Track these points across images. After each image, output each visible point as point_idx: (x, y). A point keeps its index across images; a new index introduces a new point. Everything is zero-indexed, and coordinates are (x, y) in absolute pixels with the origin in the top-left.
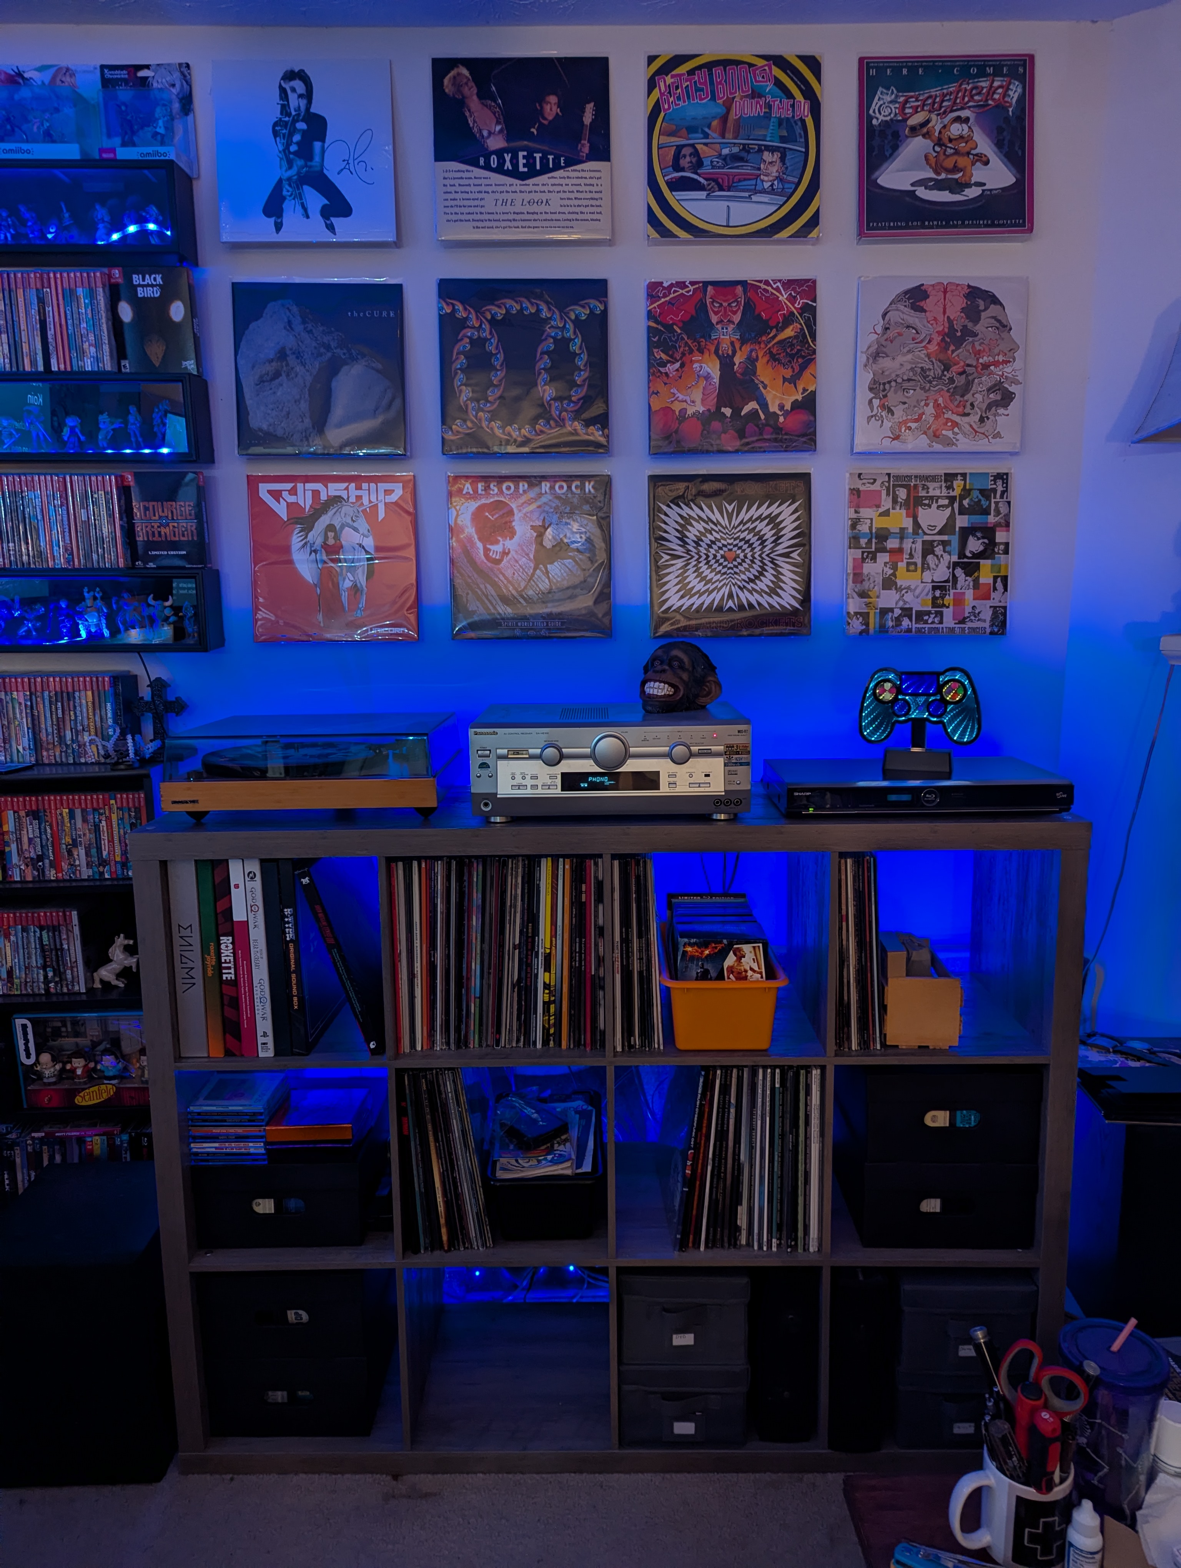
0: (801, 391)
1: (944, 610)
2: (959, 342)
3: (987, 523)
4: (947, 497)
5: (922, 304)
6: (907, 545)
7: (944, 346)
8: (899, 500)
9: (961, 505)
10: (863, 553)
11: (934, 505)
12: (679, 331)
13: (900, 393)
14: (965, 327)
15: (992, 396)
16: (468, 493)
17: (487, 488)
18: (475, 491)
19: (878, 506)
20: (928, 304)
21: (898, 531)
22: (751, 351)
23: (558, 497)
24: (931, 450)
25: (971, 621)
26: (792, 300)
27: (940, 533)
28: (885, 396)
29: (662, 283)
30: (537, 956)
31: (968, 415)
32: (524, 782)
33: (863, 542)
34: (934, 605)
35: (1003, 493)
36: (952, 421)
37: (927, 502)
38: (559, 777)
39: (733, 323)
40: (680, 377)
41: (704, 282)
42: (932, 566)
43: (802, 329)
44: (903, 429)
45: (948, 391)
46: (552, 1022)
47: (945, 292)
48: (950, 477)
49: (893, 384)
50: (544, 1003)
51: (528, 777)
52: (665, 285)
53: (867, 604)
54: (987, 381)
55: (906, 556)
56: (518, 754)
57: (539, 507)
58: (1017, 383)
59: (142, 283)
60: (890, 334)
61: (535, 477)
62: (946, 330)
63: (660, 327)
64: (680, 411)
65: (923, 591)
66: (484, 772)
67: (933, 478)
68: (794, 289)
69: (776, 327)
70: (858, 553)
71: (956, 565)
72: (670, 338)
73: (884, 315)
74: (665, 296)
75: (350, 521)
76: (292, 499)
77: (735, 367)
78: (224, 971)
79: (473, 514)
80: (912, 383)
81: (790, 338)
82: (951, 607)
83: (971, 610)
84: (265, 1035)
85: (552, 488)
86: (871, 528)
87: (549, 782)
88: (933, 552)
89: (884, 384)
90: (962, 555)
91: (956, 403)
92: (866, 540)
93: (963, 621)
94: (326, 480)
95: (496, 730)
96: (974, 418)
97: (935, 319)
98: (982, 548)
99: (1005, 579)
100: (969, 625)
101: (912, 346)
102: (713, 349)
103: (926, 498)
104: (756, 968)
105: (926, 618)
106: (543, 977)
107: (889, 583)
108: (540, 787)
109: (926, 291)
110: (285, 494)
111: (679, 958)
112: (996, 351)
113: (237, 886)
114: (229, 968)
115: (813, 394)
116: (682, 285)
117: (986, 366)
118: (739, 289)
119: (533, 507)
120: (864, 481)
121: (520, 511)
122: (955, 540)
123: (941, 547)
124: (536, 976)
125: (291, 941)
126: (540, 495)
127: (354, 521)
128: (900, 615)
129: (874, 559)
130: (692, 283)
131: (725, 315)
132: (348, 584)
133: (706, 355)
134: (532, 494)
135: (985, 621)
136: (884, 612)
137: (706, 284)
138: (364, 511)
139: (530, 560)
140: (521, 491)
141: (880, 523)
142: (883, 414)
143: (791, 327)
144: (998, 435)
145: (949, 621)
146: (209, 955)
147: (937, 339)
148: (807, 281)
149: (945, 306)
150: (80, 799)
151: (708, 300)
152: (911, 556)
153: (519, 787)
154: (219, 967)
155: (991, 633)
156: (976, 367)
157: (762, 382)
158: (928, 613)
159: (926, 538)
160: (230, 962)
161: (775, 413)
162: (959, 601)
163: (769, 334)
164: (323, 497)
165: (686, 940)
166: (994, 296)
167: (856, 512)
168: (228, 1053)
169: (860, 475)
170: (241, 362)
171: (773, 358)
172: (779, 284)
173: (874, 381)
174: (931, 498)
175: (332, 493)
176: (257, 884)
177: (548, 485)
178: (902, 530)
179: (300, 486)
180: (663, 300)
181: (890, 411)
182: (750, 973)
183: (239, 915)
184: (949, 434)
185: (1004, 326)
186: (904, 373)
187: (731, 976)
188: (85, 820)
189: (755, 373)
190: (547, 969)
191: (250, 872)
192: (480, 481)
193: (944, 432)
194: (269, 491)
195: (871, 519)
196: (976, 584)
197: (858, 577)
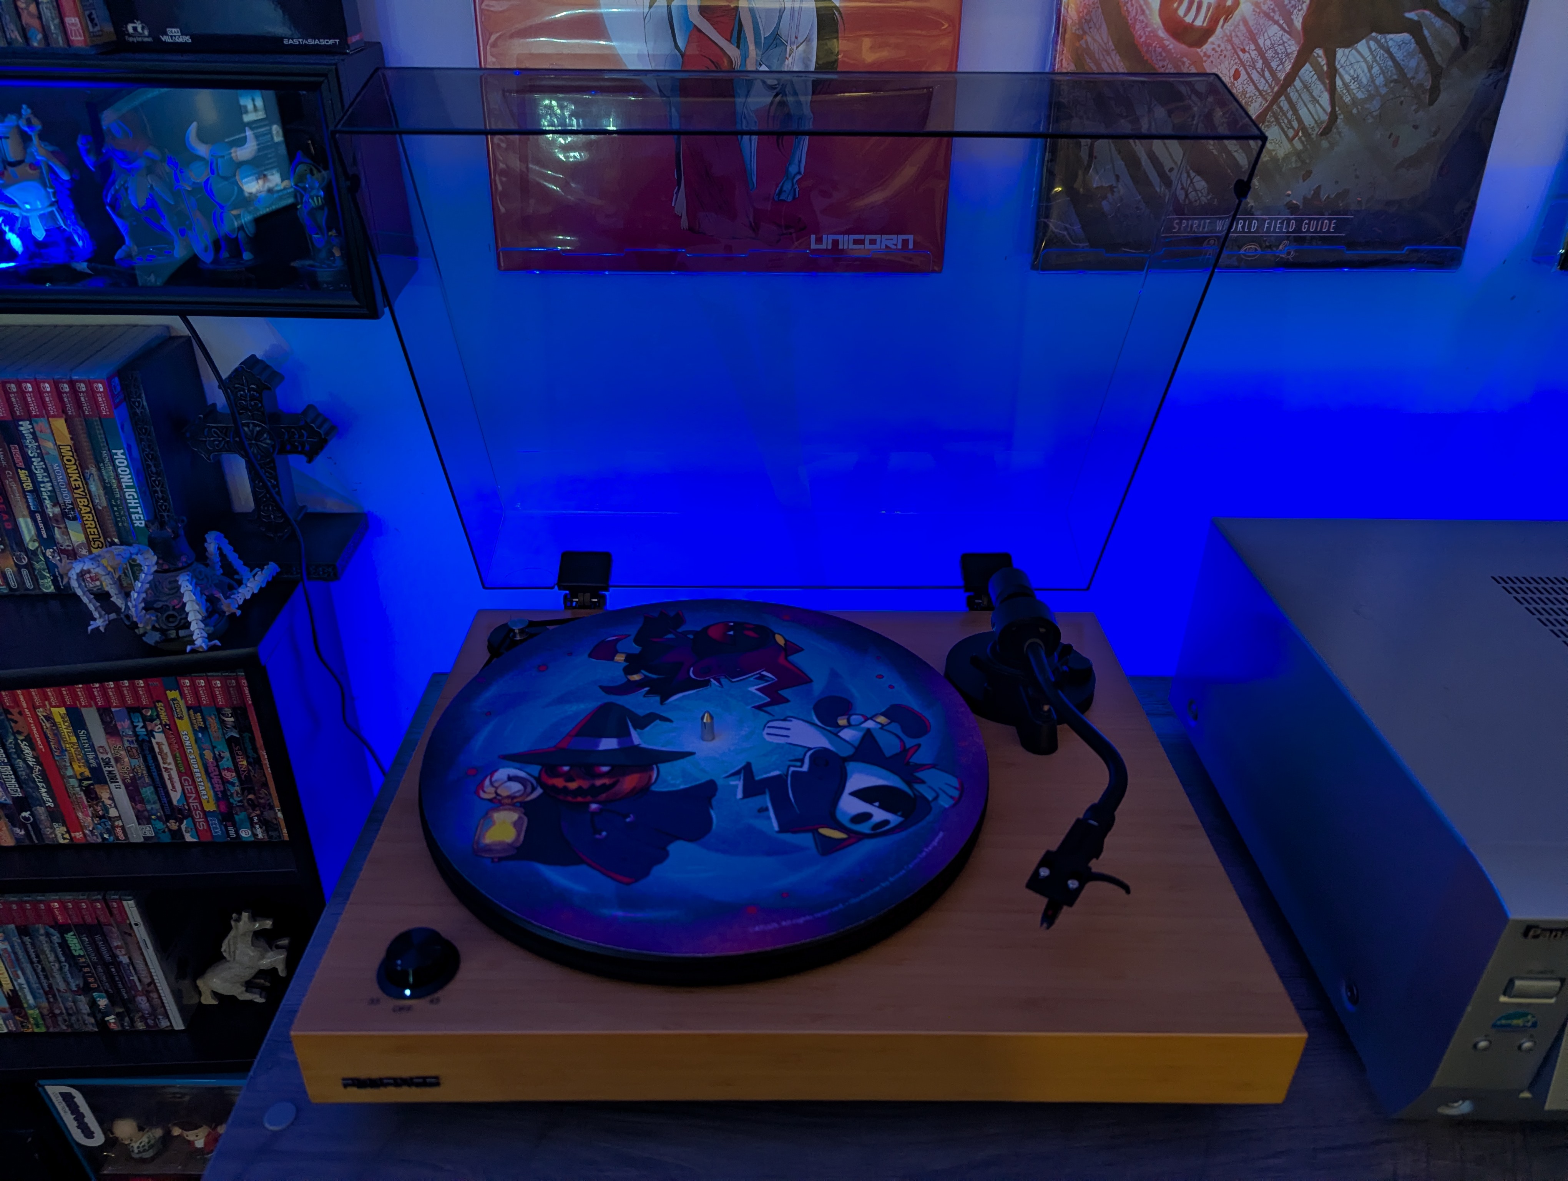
139: (1290, 31)
150: (89, 692)
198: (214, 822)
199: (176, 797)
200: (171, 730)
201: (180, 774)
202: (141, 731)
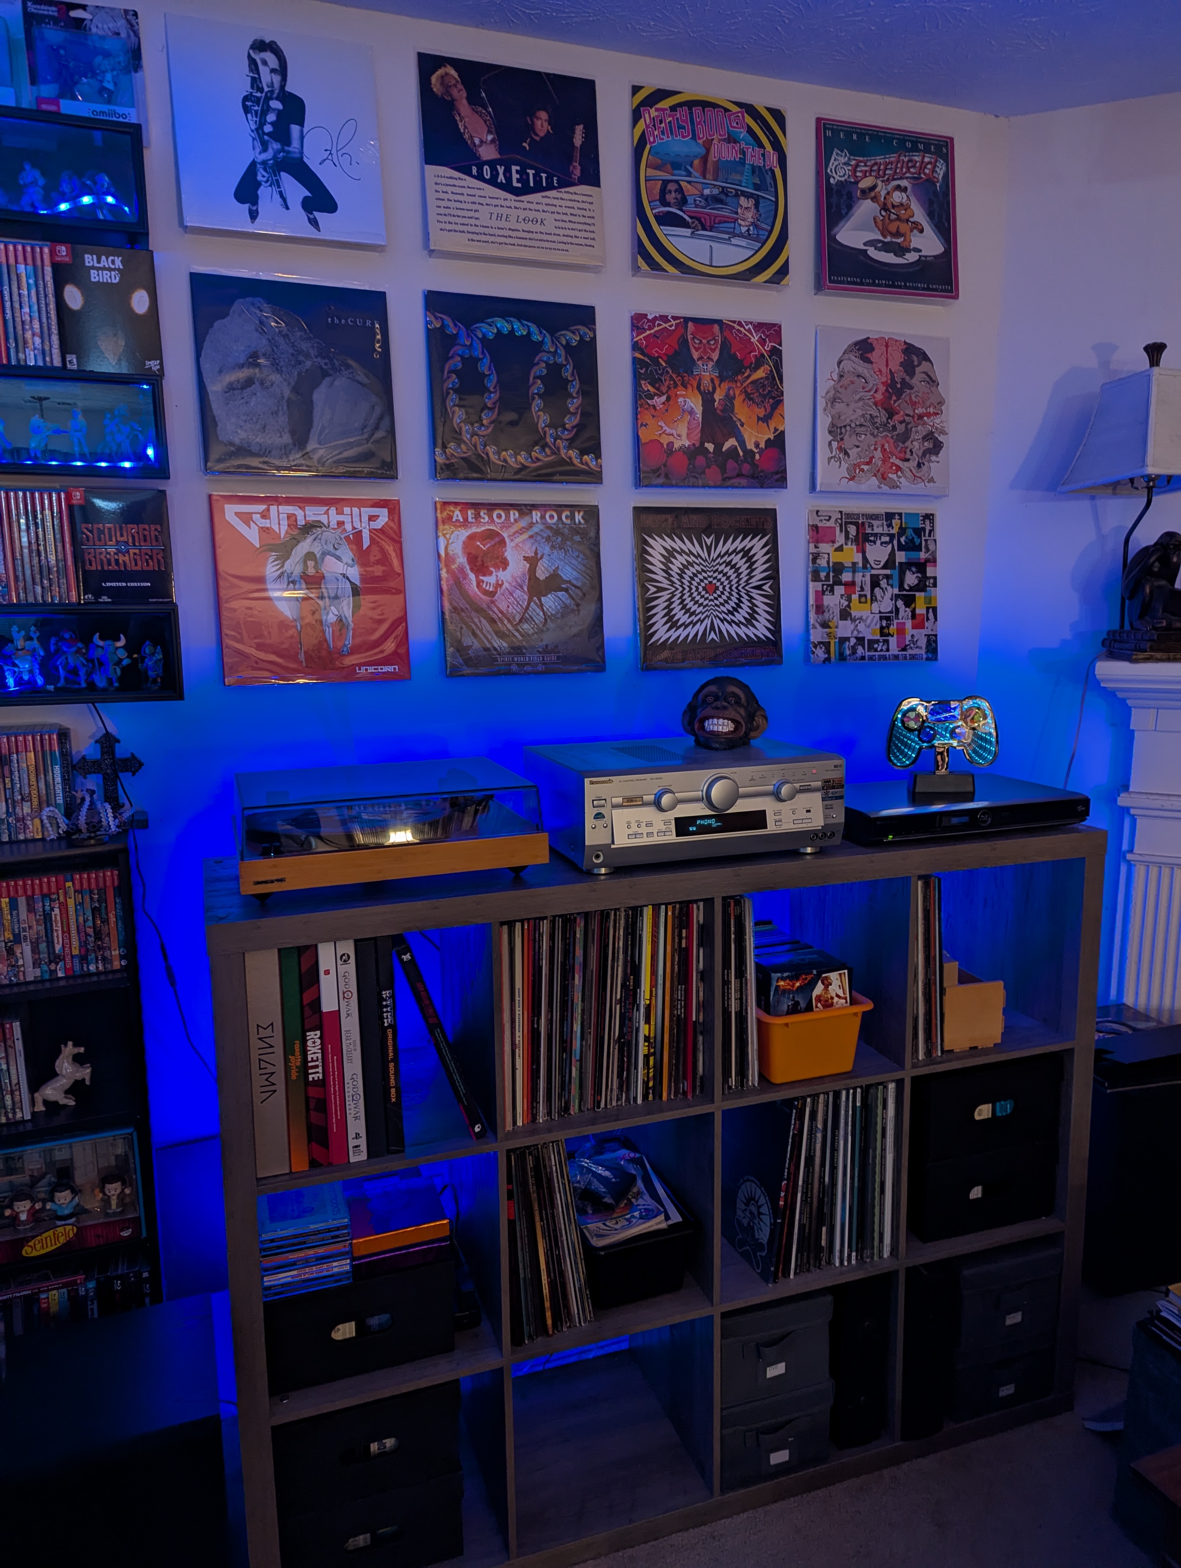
0: (772, 430)
1: (890, 638)
2: (899, 393)
3: (919, 559)
4: (888, 535)
5: (869, 355)
6: (859, 577)
7: (888, 395)
8: (851, 536)
9: (899, 541)
10: (823, 585)
11: (878, 542)
12: (664, 364)
13: (854, 437)
14: (903, 379)
15: (926, 444)
16: (457, 521)
17: (477, 516)
18: (466, 519)
19: (833, 542)
20: (874, 356)
21: (850, 565)
22: (729, 389)
23: (549, 527)
24: (880, 490)
25: (911, 648)
26: (762, 342)
27: (884, 567)
28: (842, 439)
29: (646, 315)
30: (638, 1009)
31: (908, 460)
32: (640, 831)
33: (823, 575)
34: (882, 635)
35: (930, 532)
36: (896, 466)
37: (872, 538)
38: (673, 822)
39: (712, 360)
40: (667, 411)
41: (684, 318)
42: (879, 598)
43: (771, 371)
44: (857, 471)
45: (892, 437)
46: (651, 1075)
47: (887, 346)
48: (890, 516)
49: (848, 428)
50: (645, 1056)
51: (644, 825)
52: (650, 317)
53: (828, 634)
54: (922, 430)
55: (858, 588)
56: (632, 801)
57: (531, 537)
58: (943, 432)
59: (96, 265)
60: (845, 381)
61: (525, 505)
62: (889, 381)
63: (646, 359)
64: (668, 444)
65: (872, 620)
66: (599, 823)
67: (876, 517)
68: (763, 332)
69: (750, 367)
70: (819, 586)
71: (897, 597)
72: (656, 370)
73: (839, 363)
74: (650, 328)
75: (332, 549)
76: (265, 523)
77: (716, 404)
78: (310, 1071)
79: (464, 543)
80: (863, 429)
81: (761, 378)
82: (895, 636)
83: (910, 638)
84: (357, 1136)
85: (543, 517)
86: (828, 562)
87: (663, 828)
88: (879, 585)
89: (841, 428)
90: (901, 588)
91: (899, 449)
92: (825, 574)
93: (904, 649)
94: (302, 502)
95: (611, 778)
96: (913, 464)
97: (880, 371)
98: (916, 582)
99: (935, 610)
100: (910, 652)
101: (862, 394)
102: (695, 385)
103: (872, 535)
104: (842, 995)
105: (876, 646)
106: (644, 1030)
107: (845, 614)
108: (655, 834)
109: (871, 344)
110: (256, 517)
111: (772, 993)
112: (928, 404)
113: (327, 972)
114: (317, 1067)
115: (783, 432)
116: (664, 318)
117: (920, 417)
118: (716, 328)
119: (525, 536)
120: (822, 518)
121: (512, 541)
122: (895, 573)
123: (885, 580)
124: (638, 1030)
125: (390, 1026)
126: (531, 525)
127: (336, 549)
128: (855, 644)
129: (832, 591)
130: (674, 318)
131: (705, 352)
132: (331, 618)
133: (690, 389)
134: (523, 523)
135: (921, 648)
136: (843, 640)
137: (687, 320)
138: (347, 538)
139: (524, 592)
140: (512, 520)
141: (836, 557)
142: (841, 455)
143: (762, 368)
144: (931, 480)
145: (894, 648)
146: (293, 1055)
147: (882, 388)
148: (774, 325)
149: (887, 359)
150: (25, 885)
151: (690, 337)
152: (862, 589)
153: (636, 835)
154: (305, 1067)
155: (928, 659)
156: (913, 417)
157: (740, 420)
158: (877, 641)
159: (874, 572)
160: (317, 1060)
161: (751, 451)
162: (901, 631)
163: (744, 373)
164: (301, 522)
165: (779, 975)
166: (924, 353)
167: (816, 547)
168: (314, 1164)
169: (817, 512)
170: (206, 366)
171: (748, 397)
172: (750, 326)
173: (833, 425)
174: (876, 535)
175: (311, 518)
176: (351, 966)
177: (539, 514)
178: (854, 564)
179: (273, 509)
180: (648, 332)
181: (846, 453)
182: (836, 999)
183: (328, 1004)
184: (894, 476)
185: (934, 381)
186: (856, 419)
187: (819, 1005)
188: (31, 909)
189: (733, 411)
190: (648, 1021)
191: (344, 955)
192: (470, 508)
193: (890, 475)
194: (237, 514)
195: (829, 554)
196: (914, 616)
197: (820, 609)
198: (76, 961)
199: (58, 947)
200: (64, 907)
201: (63, 932)
202: (47, 908)
